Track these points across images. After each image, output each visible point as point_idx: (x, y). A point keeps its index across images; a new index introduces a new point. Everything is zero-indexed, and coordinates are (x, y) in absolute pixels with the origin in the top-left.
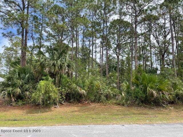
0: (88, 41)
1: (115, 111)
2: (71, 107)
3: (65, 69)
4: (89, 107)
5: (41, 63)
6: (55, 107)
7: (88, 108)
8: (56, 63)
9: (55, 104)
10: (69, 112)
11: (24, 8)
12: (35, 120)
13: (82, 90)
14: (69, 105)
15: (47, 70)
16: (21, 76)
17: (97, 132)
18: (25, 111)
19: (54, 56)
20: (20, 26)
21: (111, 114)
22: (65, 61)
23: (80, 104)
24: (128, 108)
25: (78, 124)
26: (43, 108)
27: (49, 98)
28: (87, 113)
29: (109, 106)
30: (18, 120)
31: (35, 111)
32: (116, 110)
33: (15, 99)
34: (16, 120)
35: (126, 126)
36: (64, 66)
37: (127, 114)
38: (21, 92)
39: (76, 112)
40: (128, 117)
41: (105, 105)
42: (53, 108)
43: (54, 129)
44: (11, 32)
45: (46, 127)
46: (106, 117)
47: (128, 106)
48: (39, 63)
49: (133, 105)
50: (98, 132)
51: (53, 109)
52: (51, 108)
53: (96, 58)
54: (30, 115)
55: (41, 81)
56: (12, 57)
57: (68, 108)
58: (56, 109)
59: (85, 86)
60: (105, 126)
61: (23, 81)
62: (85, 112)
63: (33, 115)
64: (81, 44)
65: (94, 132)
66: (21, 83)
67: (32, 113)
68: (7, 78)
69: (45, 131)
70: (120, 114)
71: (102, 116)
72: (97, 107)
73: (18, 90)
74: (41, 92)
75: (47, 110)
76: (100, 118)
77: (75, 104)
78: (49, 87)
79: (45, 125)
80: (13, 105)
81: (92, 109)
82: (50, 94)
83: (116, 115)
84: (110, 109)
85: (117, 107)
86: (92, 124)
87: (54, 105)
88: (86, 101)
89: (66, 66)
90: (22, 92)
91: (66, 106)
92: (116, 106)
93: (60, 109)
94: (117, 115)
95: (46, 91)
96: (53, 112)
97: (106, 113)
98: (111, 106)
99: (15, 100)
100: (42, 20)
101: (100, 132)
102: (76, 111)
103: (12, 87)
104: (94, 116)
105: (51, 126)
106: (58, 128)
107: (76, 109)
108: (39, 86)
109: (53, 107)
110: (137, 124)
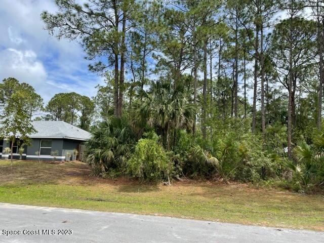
0: (231, 66)
1: (276, 200)
2: (191, 187)
3: (181, 118)
4: (226, 188)
5: (142, 110)
6: (165, 184)
7: (222, 192)
8: (164, 108)
9: (165, 179)
10: (185, 195)
11: (117, 22)
12: (128, 203)
13: (212, 158)
14: (190, 183)
15: (151, 121)
16: (115, 132)
17: (219, 235)
18: (118, 187)
19: (162, 97)
20: (111, 52)
21: (267, 206)
22: (181, 105)
23: (208, 183)
24: (305, 197)
25: (192, 217)
26: (145, 184)
27: (154, 167)
28: (218, 199)
29: (266, 191)
30: (104, 201)
31: (133, 189)
32: (278, 198)
33: (107, 167)
34: (102, 201)
35: (285, 231)
36: (179, 113)
37: (301, 209)
38: (113, 157)
39: (198, 196)
40: (302, 215)
41: (257, 189)
42: (160, 186)
43: (148, 220)
44: (100, 63)
45: (138, 215)
46: (254, 211)
47: (307, 193)
48: (138, 110)
49: (318, 191)
50: (223, 235)
51: (160, 188)
52: (158, 185)
53: (245, 97)
54: (124, 193)
55: (142, 139)
56: (109, 102)
57: (186, 188)
58: (165, 187)
59: (218, 149)
60: (241, 227)
61: (116, 139)
62: (215, 197)
63: (128, 194)
64: (216, 73)
65: (215, 235)
66: (113, 142)
67: (127, 191)
68: (95, 134)
69: (132, 221)
70: (285, 208)
71: (246, 207)
72: (240, 190)
73: (110, 153)
74: (141, 157)
75: (151, 188)
76: (239, 211)
77: (200, 182)
78: (153, 149)
79: (139, 211)
80: (103, 176)
81: (230, 193)
82: (155, 162)
83: (276, 209)
84: (266, 196)
85: (282, 194)
86: (218, 220)
87: (164, 181)
88: (221, 177)
89: (181, 113)
90: (115, 156)
91: (184, 184)
92: (281, 190)
93: (172, 188)
94: (279, 208)
95: (148, 157)
96: (160, 192)
97: (256, 204)
98: (270, 190)
99: (105, 169)
100: (144, 39)
101: (227, 236)
102: (199, 194)
103: (102, 148)
104: (229, 207)
105: (146, 215)
106: (155, 219)
107: (199, 190)
108: (137, 148)
109: (161, 184)
110: (313, 229)
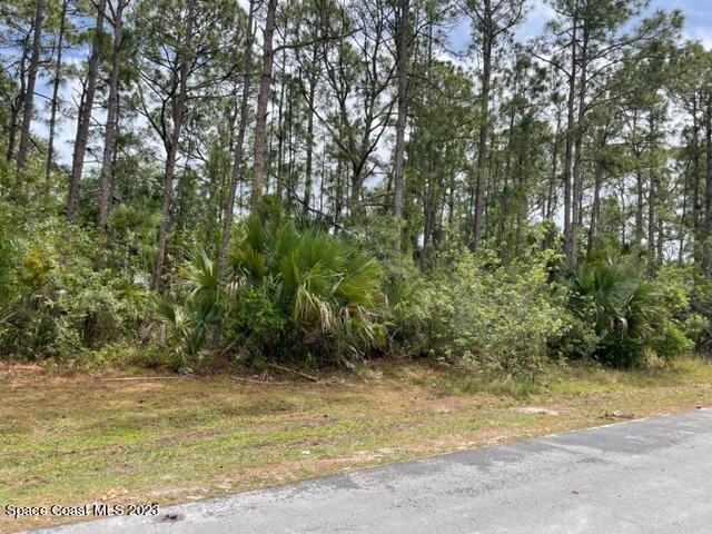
1: (125, 402)
21: (101, 425)
24: (196, 385)
29: (97, 379)
32: (131, 395)
40: (200, 435)
41: (70, 374)
47: (199, 374)
49: (222, 367)
70: (153, 420)
72: (15, 384)
83: (130, 428)
84: (97, 394)
85: (141, 381)
92: (136, 373)
97: (68, 422)
98: (107, 375)
